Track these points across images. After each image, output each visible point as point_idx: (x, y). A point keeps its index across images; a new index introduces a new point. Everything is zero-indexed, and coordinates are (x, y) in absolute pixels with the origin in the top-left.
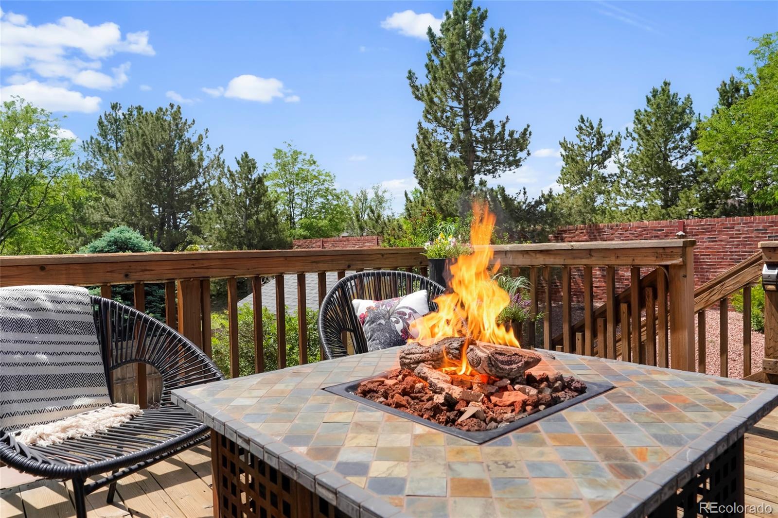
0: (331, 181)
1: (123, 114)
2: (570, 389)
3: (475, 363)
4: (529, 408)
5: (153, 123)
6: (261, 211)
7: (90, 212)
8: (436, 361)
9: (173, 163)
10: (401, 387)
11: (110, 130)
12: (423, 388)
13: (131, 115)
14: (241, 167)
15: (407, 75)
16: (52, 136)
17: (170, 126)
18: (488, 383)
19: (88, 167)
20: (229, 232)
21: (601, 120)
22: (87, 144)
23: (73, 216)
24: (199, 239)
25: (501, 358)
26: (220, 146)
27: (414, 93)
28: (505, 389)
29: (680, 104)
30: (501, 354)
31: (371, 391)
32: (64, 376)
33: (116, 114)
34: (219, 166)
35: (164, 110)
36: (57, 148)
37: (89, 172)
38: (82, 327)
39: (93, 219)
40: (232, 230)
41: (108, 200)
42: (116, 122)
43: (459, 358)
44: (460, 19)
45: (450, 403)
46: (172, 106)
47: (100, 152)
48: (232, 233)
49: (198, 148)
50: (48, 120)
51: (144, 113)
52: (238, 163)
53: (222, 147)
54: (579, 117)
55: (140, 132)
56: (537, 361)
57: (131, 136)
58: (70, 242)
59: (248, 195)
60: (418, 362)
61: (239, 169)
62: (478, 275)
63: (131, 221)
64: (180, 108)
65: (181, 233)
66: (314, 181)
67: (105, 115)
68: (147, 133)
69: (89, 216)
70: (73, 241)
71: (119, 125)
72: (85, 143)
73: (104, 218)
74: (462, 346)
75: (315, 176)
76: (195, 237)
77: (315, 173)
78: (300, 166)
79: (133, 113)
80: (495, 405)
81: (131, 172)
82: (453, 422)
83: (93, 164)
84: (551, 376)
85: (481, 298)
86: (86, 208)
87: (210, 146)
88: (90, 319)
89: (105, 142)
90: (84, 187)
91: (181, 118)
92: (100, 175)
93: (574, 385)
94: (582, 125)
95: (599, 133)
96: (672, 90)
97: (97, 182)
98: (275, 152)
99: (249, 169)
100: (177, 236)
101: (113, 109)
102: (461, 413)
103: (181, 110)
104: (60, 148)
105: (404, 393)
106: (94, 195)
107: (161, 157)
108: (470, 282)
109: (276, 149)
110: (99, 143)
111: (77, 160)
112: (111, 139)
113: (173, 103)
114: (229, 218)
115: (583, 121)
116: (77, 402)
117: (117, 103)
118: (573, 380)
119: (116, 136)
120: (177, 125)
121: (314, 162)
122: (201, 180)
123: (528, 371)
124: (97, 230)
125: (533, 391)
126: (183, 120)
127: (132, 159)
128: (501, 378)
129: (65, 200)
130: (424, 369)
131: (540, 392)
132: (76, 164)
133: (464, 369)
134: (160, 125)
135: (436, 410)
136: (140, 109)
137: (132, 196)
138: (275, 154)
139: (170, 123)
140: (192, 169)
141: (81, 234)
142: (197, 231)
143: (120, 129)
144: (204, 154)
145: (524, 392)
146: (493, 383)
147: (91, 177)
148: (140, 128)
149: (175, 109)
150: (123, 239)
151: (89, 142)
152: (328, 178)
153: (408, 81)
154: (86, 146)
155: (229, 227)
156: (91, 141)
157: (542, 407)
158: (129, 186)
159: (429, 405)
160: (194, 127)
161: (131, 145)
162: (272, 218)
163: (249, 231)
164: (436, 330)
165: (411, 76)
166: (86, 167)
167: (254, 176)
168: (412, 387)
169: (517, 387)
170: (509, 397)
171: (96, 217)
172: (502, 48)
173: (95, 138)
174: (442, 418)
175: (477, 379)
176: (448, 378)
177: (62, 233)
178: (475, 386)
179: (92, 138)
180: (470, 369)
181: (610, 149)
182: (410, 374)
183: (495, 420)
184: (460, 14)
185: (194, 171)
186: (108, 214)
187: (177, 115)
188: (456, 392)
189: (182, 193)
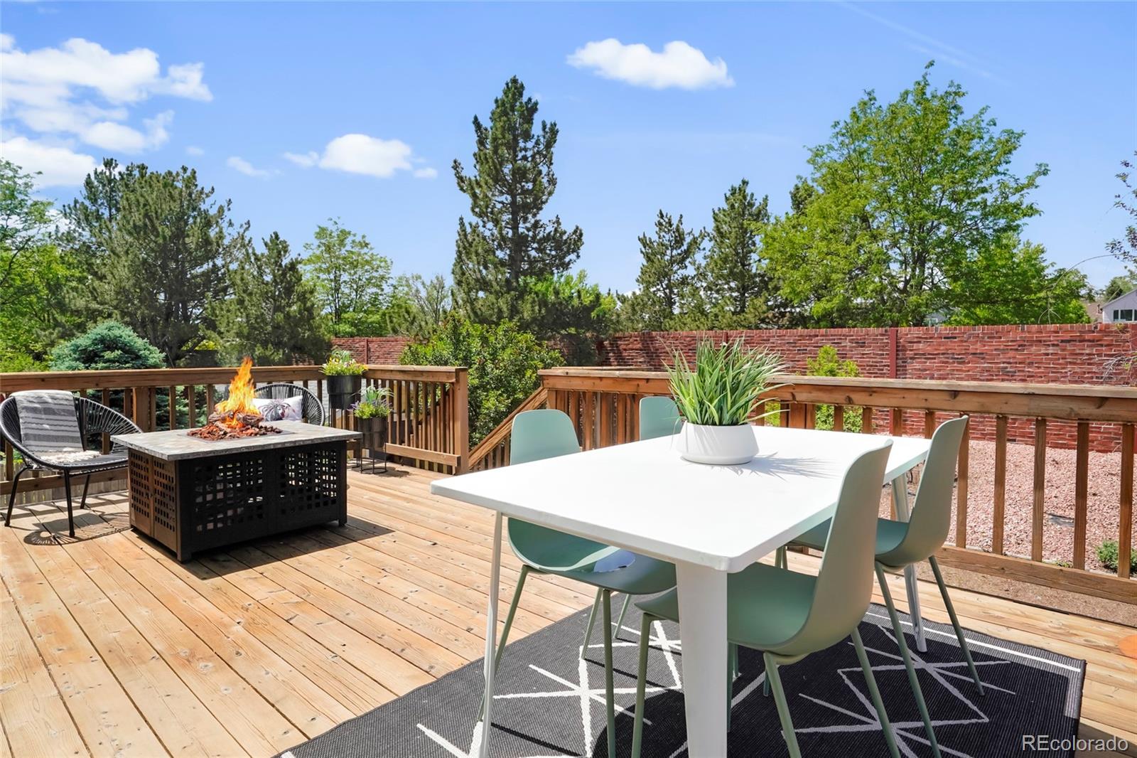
0: (387, 267)
1: (120, 173)
3: (238, 420)
5: (159, 190)
6: (294, 303)
7: (71, 297)
8: (223, 420)
9: (184, 239)
11: (101, 192)
13: (130, 175)
14: (269, 249)
15: (453, 164)
16: (20, 197)
17: (180, 194)
19: (69, 237)
20: (252, 327)
21: (681, 216)
22: (70, 208)
23: (48, 300)
24: (214, 335)
26: (246, 221)
27: (458, 183)
29: (757, 204)
32: (58, 437)
33: (111, 173)
34: (243, 246)
35: (174, 174)
36: (26, 213)
37: (71, 245)
38: (69, 413)
39: (75, 305)
40: (256, 325)
41: (97, 283)
42: (110, 183)
43: (232, 418)
44: (508, 110)
46: (185, 169)
47: (87, 220)
48: (255, 329)
49: (217, 222)
50: (15, 177)
51: (148, 174)
52: (266, 244)
53: (248, 223)
54: (658, 212)
55: (142, 200)
57: (129, 205)
58: (43, 333)
59: (277, 284)
61: (266, 252)
62: (244, 385)
63: (126, 310)
64: (195, 173)
65: (192, 326)
66: (367, 267)
67: (96, 173)
68: (151, 202)
69: (70, 302)
70: (47, 333)
71: (114, 187)
72: (66, 208)
73: (89, 305)
74: (234, 413)
75: (367, 261)
76: (209, 332)
77: (367, 258)
78: (348, 248)
79: (133, 173)
81: (128, 250)
83: (76, 235)
86: (65, 291)
87: (233, 222)
88: (73, 408)
89: (94, 208)
90: (63, 263)
91: (196, 185)
92: (86, 248)
94: (662, 221)
95: (678, 230)
96: (749, 191)
97: (83, 257)
98: (318, 230)
99: (279, 253)
100: (186, 329)
101: (106, 166)
103: (196, 175)
104: (31, 213)
105: (209, 433)
106: (78, 275)
107: (168, 233)
109: (319, 227)
110: (86, 208)
111: (55, 228)
112: (103, 204)
113: (186, 165)
114: (253, 311)
115: (662, 216)
116: (65, 449)
117: (112, 159)
118: (276, 428)
119: (109, 201)
120: (190, 195)
121: (367, 245)
122: (219, 262)
124: (80, 318)
125: (257, 430)
126: (199, 188)
127: (130, 233)
128: (247, 425)
129: (37, 280)
130: (218, 423)
132: (53, 233)
133: (234, 423)
134: (167, 194)
136: (143, 168)
137: (128, 279)
138: (318, 233)
139: (181, 192)
140: (208, 249)
141: (57, 324)
142: (211, 324)
143: (115, 192)
144: (224, 231)
146: (244, 427)
147: (74, 251)
148: (142, 196)
149: (189, 173)
150: (112, 336)
151: (72, 205)
152: (383, 264)
153: (454, 172)
154: (68, 211)
155: (253, 321)
156: (75, 206)
157: (258, 435)
158: (124, 266)
160: (213, 197)
161: (129, 217)
162: (306, 313)
163: (277, 327)
165: (456, 166)
166: (67, 239)
167: (285, 261)
168: (212, 431)
169: (253, 428)
171: (80, 303)
172: (555, 142)
173: (80, 201)
175: (238, 426)
176: (227, 426)
177: (30, 320)
178: (237, 429)
179: (76, 202)
180: (236, 422)
181: (689, 247)
182: (212, 426)
184: (508, 106)
185: (210, 251)
186: (95, 299)
187: (191, 181)
188: (229, 430)
189: (194, 277)
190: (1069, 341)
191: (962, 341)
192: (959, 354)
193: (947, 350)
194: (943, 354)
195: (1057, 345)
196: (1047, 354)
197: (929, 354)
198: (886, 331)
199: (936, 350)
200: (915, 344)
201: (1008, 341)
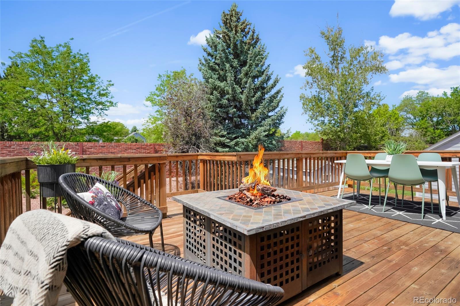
2: (286, 199)
3: (258, 190)
4: (272, 203)
8: (248, 190)
10: (239, 197)
12: (245, 197)
18: (261, 196)
25: (265, 189)
28: (266, 197)
30: (265, 188)
31: (231, 198)
43: (254, 189)
45: (251, 201)
56: (275, 190)
60: (243, 190)
74: (255, 185)
80: (263, 201)
82: (251, 205)
84: (280, 195)
85: (260, 172)
93: (287, 198)
102: (253, 203)
105: (240, 198)
108: (258, 167)
118: (287, 196)
123: (273, 193)
125: (274, 198)
128: (265, 194)
130: (245, 192)
131: (276, 199)
133: (255, 192)
135: (248, 202)
145: (271, 198)
157: (276, 203)
159: (246, 201)
164: (249, 181)
168: (242, 197)
169: (269, 197)
170: (266, 199)
174: (249, 204)
175: (258, 195)
176: (251, 194)
178: (258, 196)
180: (257, 192)
182: (241, 193)
183: (262, 205)
188: (253, 198)
190: (138, 148)
191: (107, 148)
192: (106, 153)
193: (102, 151)
194: (101, 153)
195: (135, 149)
196: (133, 152)
197: (96, 153)
198: (77, 144)
199: (98, 151)
200: (90, 149)
201: (122, 148)
